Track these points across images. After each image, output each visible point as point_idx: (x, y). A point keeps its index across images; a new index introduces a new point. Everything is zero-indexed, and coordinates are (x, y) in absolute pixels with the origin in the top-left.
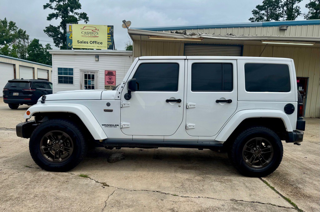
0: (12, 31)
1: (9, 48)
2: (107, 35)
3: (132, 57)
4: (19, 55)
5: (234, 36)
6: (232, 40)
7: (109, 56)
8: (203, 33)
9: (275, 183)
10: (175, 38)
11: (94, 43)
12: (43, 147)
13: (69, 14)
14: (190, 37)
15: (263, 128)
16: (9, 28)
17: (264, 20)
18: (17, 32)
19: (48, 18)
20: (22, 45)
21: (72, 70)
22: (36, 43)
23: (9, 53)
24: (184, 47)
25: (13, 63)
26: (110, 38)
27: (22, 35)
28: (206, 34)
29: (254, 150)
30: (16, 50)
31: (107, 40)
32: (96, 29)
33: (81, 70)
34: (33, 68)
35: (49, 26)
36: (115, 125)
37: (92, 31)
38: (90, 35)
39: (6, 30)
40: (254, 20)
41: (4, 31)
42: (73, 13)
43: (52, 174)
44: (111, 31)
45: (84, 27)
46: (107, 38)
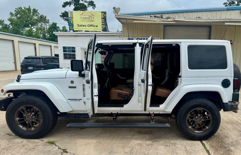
0: (36, 16)
1: (33, 30)
2: (101, 20)
3: (121, 37)
4: (42, 36)
5: (202, 19)
6: (200, 22)
7: (103, 36)
8: (176, 17)
9: (212, 146)
10: (154, 21)
11: (91, 26)
12: (18, 119)
13: (79, 2)
14: (166, 20)
15: (203, 100)
16: (33, 14)
17: (235, 4)
18: (40, 17)
19: (63, 5)
20: (43, 27)
21: (74, 48)
22: (54, 26)
23: (33, 34)
24: (164, 28)
25: (33, 43)
26: (103, 22)
27: (43, 19)
28: (179, 17)
29: (196, 119)
30: (38, 32)
31: (101, 24)
32: (92, 15)
33: (82, 49)
34: (51, 46)
35: (64, 12)
36: (79, 99)
37: (89, 16)
38: (87, 19)
39: (30, 16)
40: (227, 5)
41: (28, 16)
42: (83, 1)
43: (25, 141)
44: (104, 16)
45: (83, 13)
46: (101, 22)
